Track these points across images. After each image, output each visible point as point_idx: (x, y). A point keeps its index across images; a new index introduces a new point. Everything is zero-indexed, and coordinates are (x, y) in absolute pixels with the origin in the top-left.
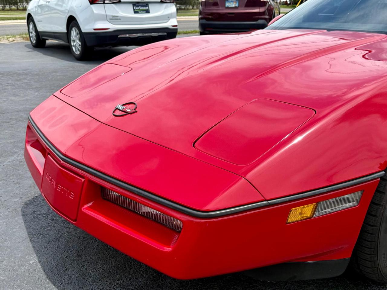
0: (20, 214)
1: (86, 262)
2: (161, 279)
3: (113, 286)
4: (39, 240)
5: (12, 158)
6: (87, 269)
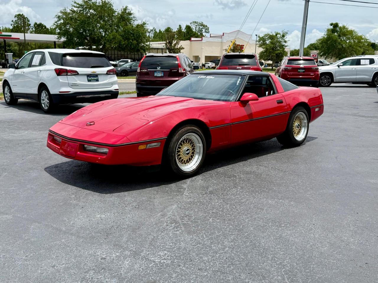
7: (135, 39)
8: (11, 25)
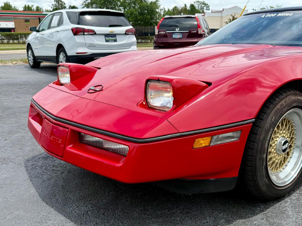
0: (24, 166)
1: (68, 191)
2: (118, 200)
3: (86, 204)
4: (36, 180)
5: (16, 135)
6: (69, 195)
7: (149, 14)
8: (52, 7)
